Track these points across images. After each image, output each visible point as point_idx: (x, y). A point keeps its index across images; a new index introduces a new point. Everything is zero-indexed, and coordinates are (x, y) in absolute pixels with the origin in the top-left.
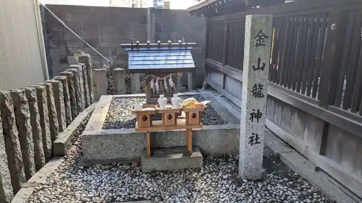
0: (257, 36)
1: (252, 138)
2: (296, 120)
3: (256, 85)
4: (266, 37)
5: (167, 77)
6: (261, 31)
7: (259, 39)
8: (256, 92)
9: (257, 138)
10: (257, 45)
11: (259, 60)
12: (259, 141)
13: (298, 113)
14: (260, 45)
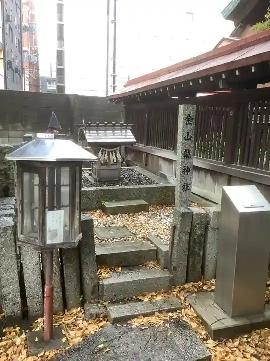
0: (187, 118)
1: (184, 186)
2: (209, 179)
3: (186, 150)
4: (193, 119)
5: (116, 149)
6: (189, 115)
7: (188, 119)
8: (187, 155)
9: (188, 186)
10: (187, 124)
11: (188, 133)
12: (188, 188)
13: (211, 175)
14: (189, 124)
